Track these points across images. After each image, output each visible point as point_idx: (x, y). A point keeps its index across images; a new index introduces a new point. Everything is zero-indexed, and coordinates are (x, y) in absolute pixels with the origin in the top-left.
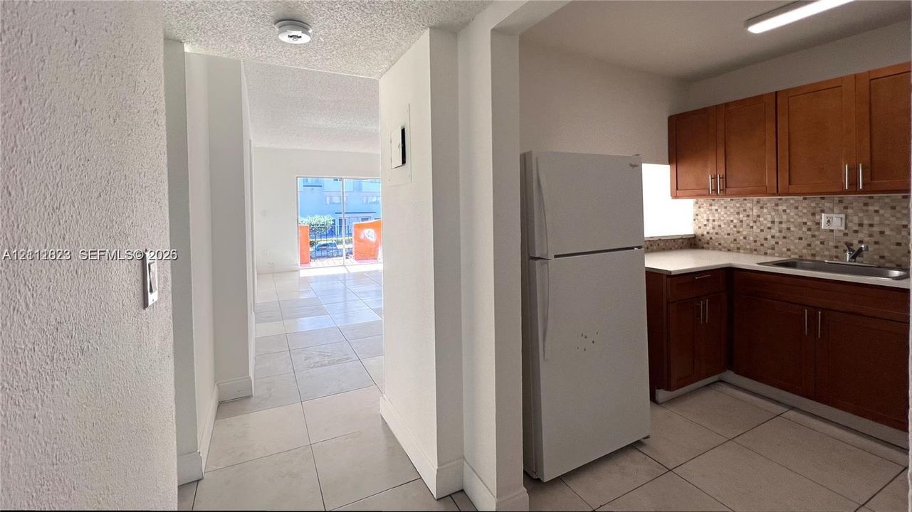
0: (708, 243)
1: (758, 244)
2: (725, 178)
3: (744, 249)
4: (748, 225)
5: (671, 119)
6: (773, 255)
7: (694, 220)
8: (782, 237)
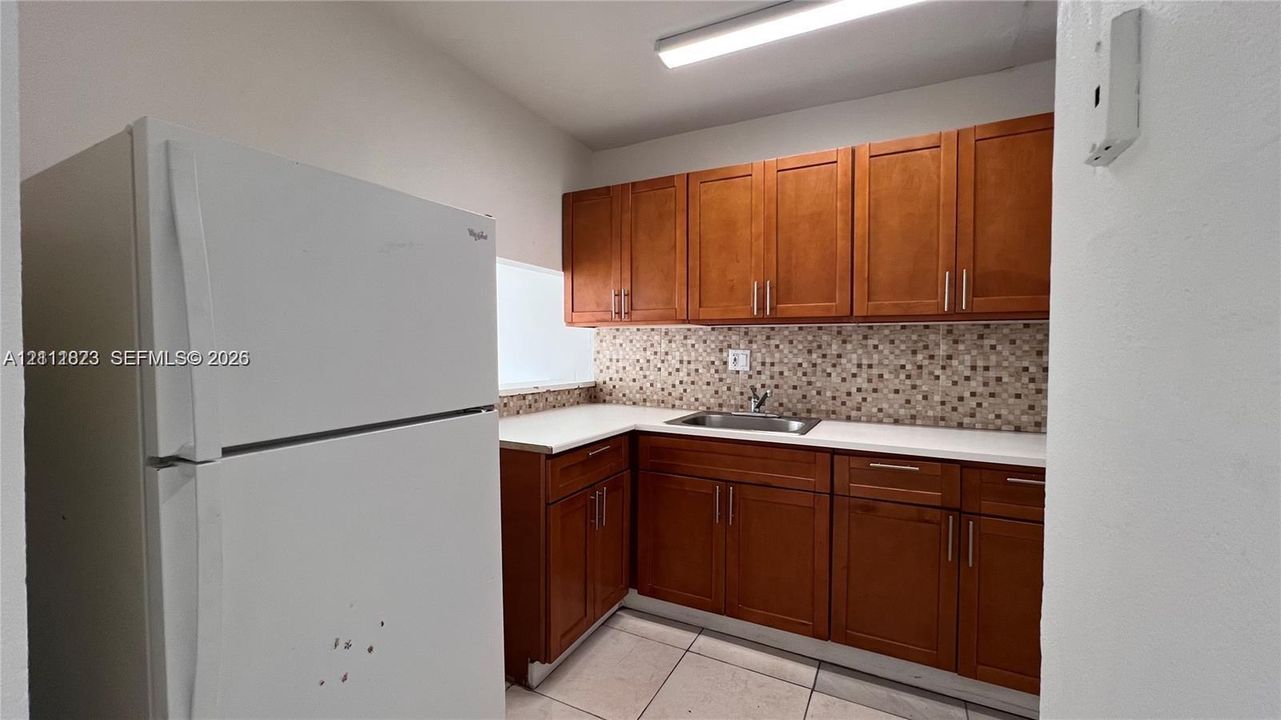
0: (611, 395)
1: (666, 393)
2: (630, 295)
3: (651, 401)
4: (656, 366)
5: (565, 197)
6: (681, 408)
7: (595, 360)
8: (689, 382)
